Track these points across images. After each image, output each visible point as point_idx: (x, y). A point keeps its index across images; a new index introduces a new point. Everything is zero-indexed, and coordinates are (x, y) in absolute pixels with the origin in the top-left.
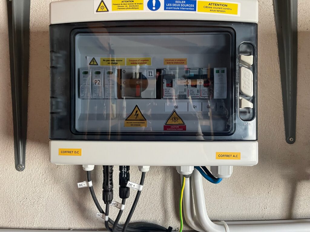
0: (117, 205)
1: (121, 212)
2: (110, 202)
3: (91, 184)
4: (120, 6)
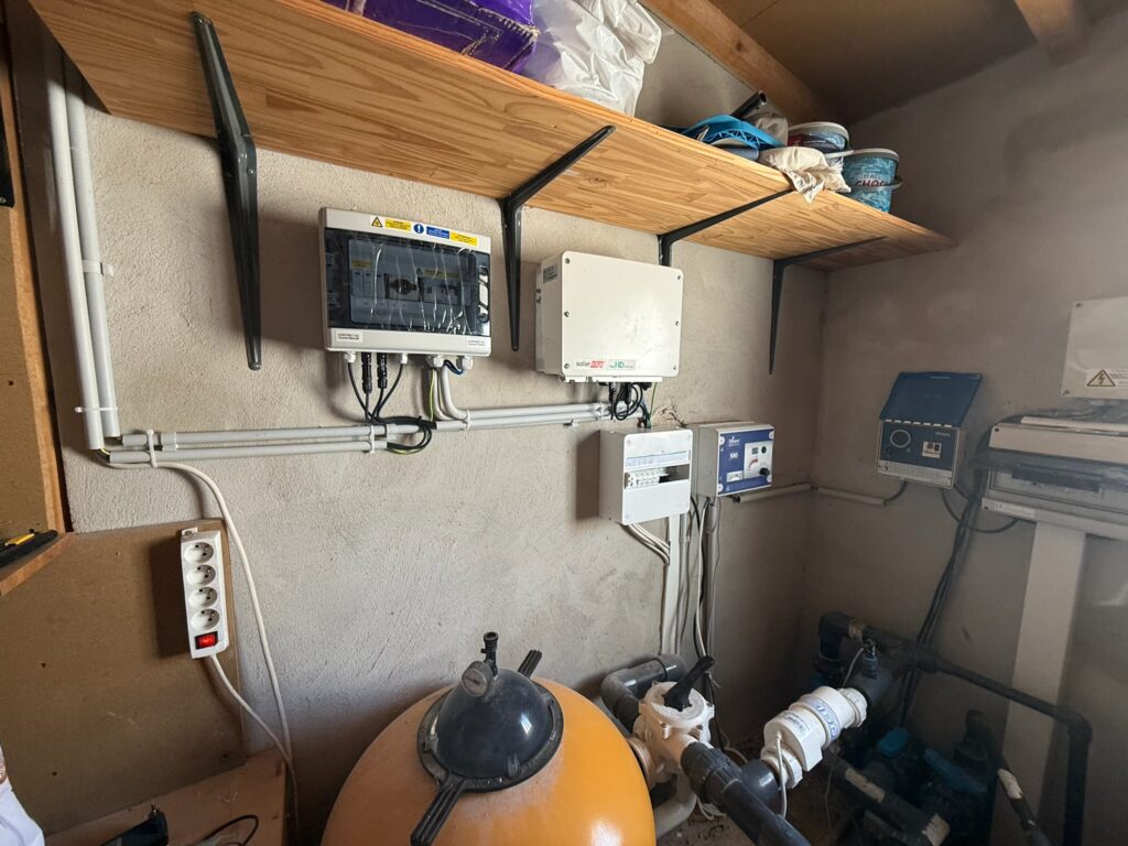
2: (370, 392)
4: (392, 226)
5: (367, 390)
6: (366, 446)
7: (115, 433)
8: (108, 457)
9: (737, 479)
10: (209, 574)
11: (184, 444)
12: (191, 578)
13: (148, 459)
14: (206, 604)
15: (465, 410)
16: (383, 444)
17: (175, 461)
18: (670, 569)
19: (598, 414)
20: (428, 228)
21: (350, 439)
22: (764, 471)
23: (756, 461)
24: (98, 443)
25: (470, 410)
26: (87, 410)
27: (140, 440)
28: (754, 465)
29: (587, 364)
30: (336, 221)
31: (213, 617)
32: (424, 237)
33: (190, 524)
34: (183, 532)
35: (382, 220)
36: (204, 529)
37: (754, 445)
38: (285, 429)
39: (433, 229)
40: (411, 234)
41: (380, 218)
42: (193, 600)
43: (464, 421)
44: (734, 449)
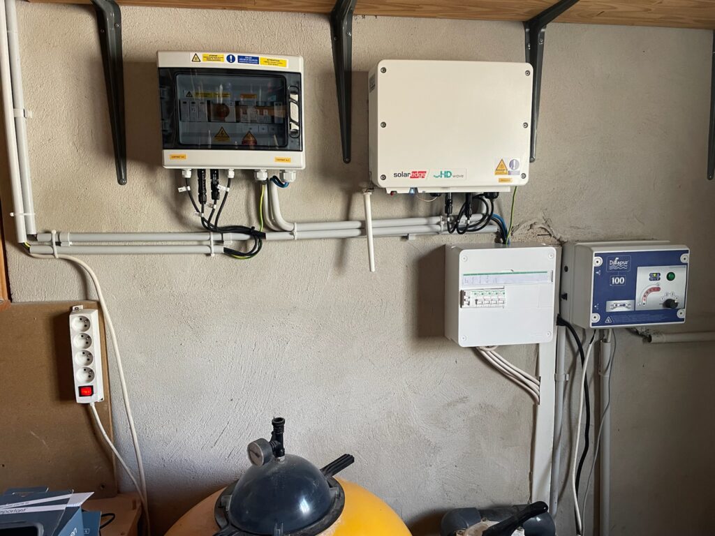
0: (211, 206)
1: (213, 210)
2: (205, 202)
3: (189, 188)
4: (208, 59)
5: (202, 201)
6: (207, 250)
7: (33, 232)
8: (29, 249)
9: (624, 309)
10: (88, 340)
11: (75, 242)
12: (77, 343)
13: (52, 252)
14: (87, 364)
15: (293, 223)
16: (221, 249)
17: (70, 254)
18: (540, 408)
19: (438, 228)
20: (239, 57)
21: (196, 243)
22: (669, 304)
23: (658, 289)
24: (23, 239)
25: (298, 223)
26: (17, 214)
27: (47, 237)
28: (653, 295)
29: (406, 175)
30: (166, 61)
31: (91, 374)
32: (236, 65)
33: (78, 303)
34: (74, 308)
35: (200, 55)
36: (88, 307)
37: (654, 270)
38: (145, 233)
39: (244, 57)
40: (224, 64)
41: (198, 54)
42: (78, 360)
43: (291, 233)
44: (619, 273)
